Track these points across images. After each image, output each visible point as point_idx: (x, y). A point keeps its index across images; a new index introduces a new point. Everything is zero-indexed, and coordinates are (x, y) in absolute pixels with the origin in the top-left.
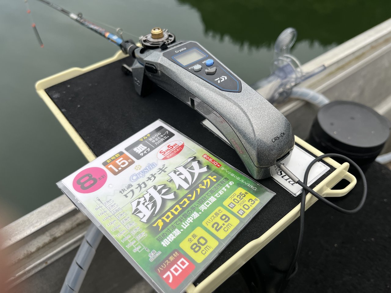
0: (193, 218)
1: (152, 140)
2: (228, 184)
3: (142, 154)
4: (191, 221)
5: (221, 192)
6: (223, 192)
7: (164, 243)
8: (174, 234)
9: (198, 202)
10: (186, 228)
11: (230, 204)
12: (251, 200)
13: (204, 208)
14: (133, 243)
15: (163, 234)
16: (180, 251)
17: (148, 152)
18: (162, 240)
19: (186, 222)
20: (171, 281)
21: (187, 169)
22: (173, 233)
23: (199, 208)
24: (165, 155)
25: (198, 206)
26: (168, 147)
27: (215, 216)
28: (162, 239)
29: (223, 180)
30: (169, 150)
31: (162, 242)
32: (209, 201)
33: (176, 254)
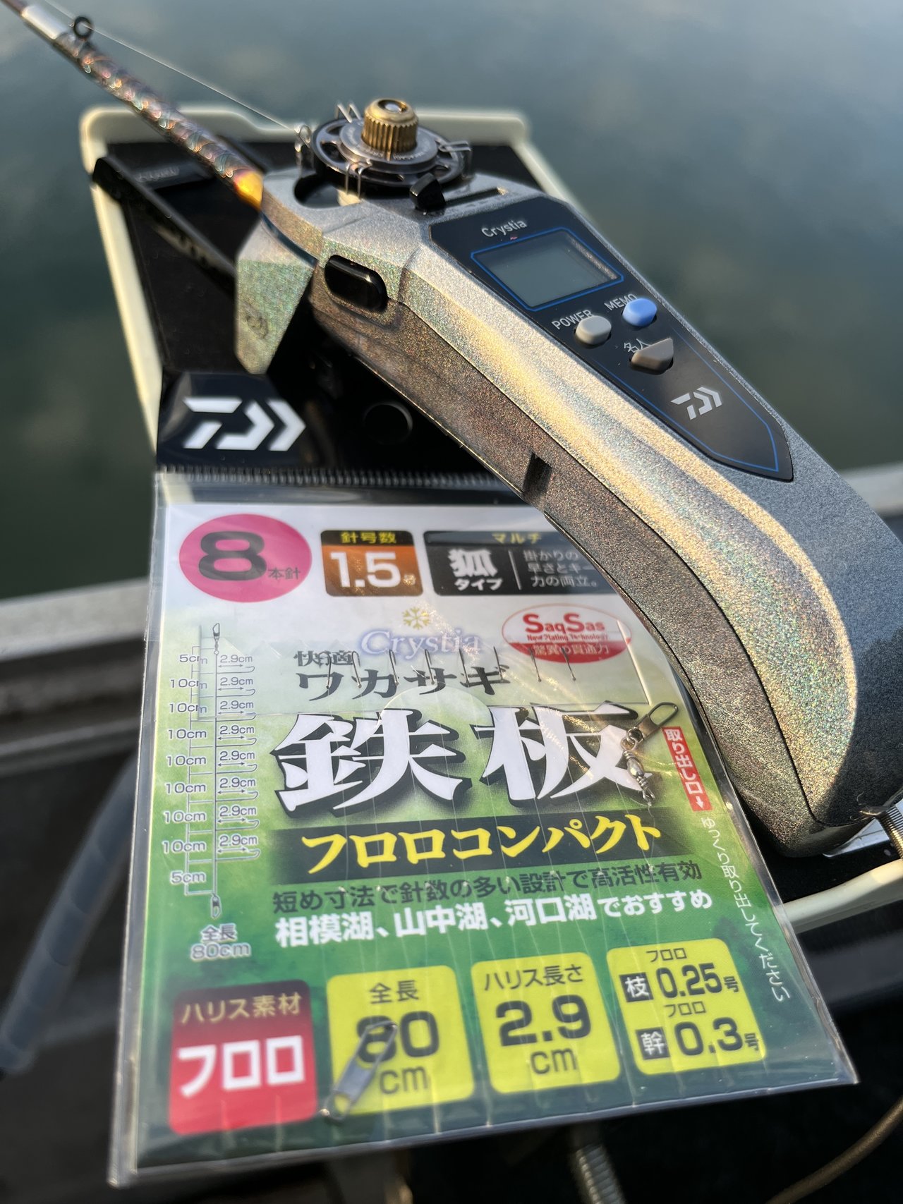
0: (458, 919)
1: (534, 562)
2: (684, 894)
3: (463, 585)
4: (442, 926)
5: (633, 905)
6: (642, 910)
7: (288, 929)
8: (345, 924)
9: (523, 877)
10: (406, 937)
11: (633, 976)
12: (727, 1027)
13: (525, 917)
14: (191, 848)
15: (312, 895)
16: (315, 1005)
17: (487, 591)
18: (291, 911)
19: (419, 914)
20: (190, 1089)
21: (572, 736)
22: (345, 916)
23: (508, 902)
24: (535, 638)
25: (509, 889)
26: (567, 618)
27: (541, 975)
28: (294, 910)
29: (677, 868)
30: (563, 630)
31: (283, 920)
32: (564, 902)
33: (290, 1004)
